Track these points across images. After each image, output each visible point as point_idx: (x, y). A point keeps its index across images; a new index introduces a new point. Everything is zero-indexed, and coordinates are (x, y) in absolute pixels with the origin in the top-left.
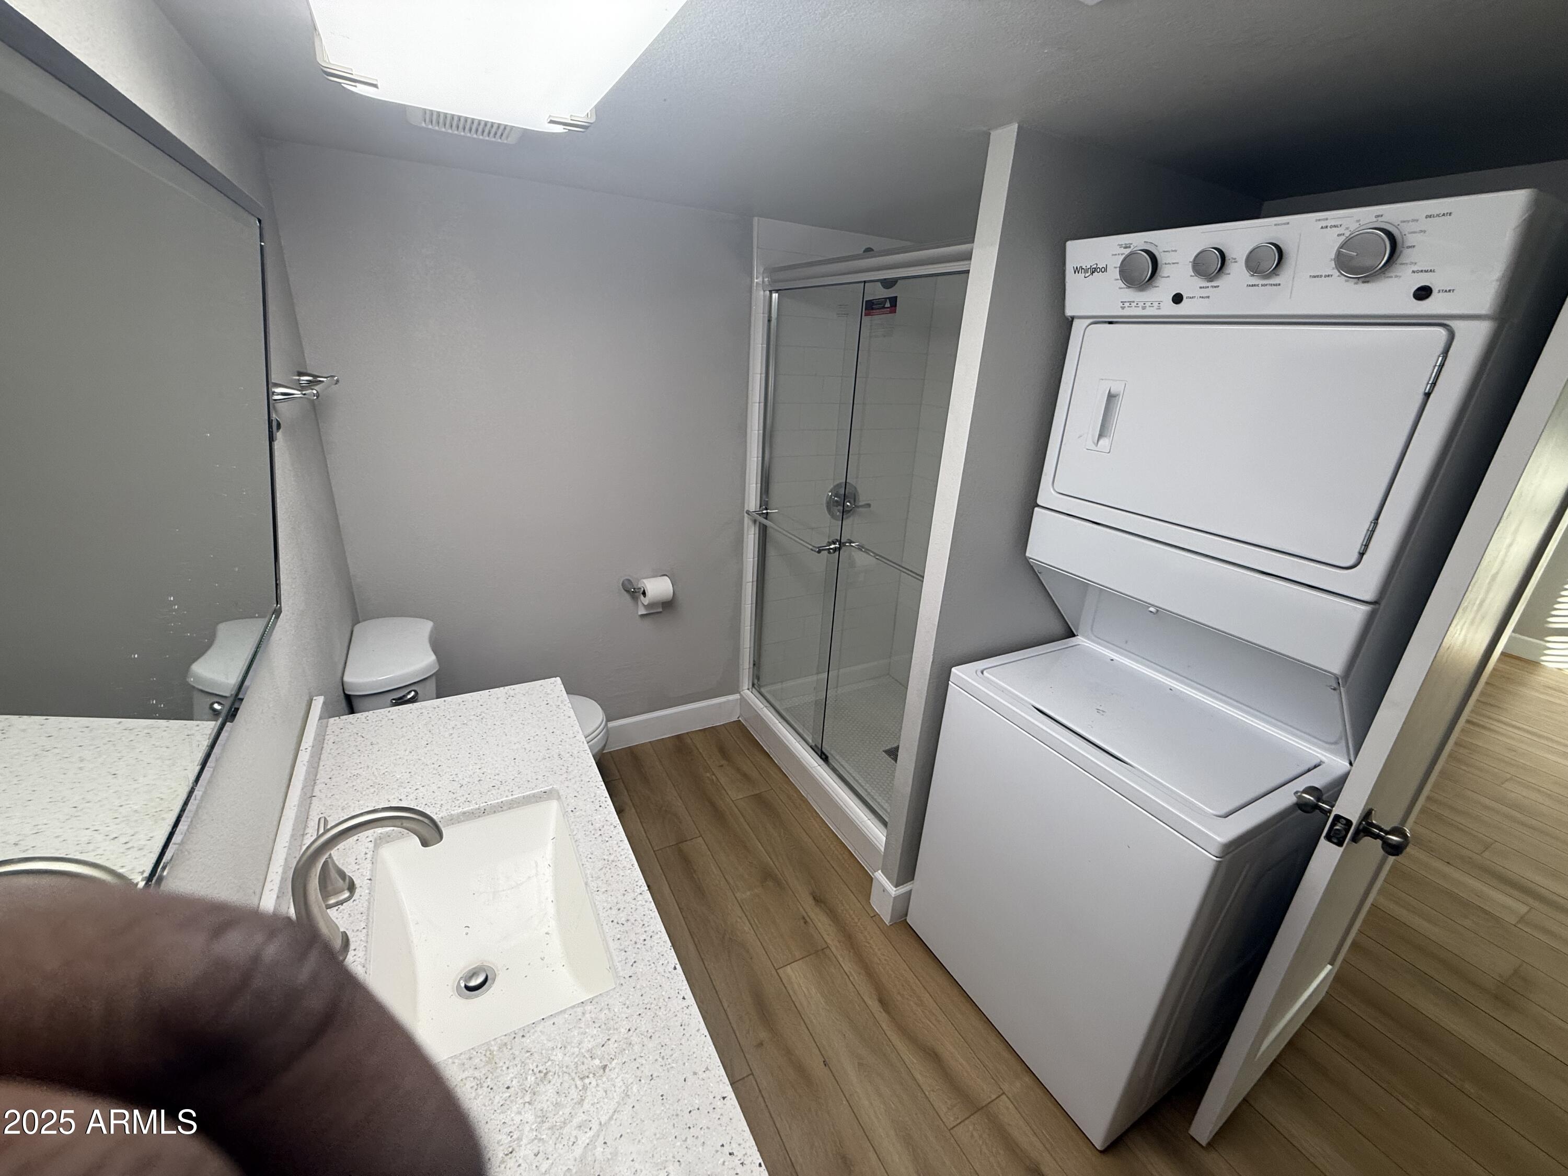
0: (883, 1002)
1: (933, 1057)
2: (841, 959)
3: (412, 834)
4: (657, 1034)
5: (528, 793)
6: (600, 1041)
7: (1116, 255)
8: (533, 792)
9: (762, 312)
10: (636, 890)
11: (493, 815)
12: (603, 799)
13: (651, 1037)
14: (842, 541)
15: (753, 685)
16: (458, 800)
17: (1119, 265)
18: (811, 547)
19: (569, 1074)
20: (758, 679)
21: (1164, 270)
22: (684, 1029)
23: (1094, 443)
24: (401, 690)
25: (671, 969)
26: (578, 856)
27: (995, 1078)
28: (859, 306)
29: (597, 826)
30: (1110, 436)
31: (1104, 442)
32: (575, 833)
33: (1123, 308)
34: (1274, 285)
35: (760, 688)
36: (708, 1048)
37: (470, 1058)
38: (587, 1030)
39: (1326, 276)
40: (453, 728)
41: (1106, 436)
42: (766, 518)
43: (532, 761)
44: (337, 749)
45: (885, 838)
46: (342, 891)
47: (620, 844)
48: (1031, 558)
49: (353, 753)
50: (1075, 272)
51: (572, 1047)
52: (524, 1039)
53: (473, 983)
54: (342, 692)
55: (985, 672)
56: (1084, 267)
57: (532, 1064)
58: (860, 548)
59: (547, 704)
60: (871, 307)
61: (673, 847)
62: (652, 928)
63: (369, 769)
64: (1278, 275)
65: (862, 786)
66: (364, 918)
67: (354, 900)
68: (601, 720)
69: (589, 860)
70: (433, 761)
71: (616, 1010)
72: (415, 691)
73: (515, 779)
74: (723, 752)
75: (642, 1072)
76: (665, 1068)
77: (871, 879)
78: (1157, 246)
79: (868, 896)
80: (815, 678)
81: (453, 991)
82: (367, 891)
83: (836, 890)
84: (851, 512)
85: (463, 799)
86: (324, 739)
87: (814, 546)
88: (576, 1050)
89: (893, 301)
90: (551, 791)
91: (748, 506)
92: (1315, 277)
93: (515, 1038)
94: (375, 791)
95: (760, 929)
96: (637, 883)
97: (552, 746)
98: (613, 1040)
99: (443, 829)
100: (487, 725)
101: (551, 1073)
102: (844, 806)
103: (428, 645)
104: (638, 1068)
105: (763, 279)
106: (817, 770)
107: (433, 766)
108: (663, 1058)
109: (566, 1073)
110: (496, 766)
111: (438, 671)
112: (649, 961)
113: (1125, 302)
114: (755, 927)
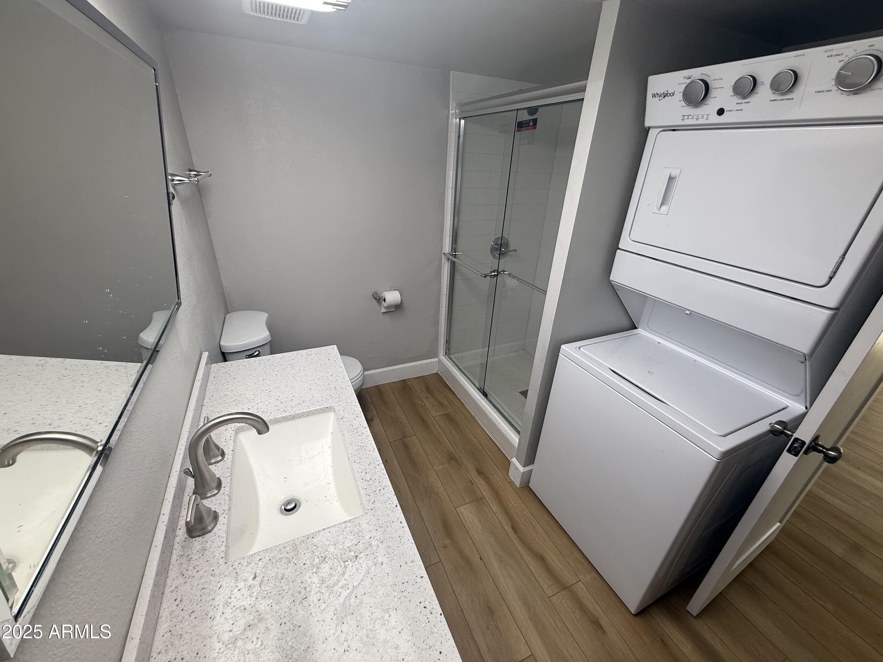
0: (515, 529)
1: (541, 559)
2: (491, 504)
3: (253, 428)
4: (386, 541)
5: (318, 408)
6: (355, 542)
7: (681, 84)
8: (321, 407)
9: (454, 132)
10: (376, 463)
11: (298, 419)
12: (359, 412)
13: (382, 542)
14: (499, 271)
15: (446, 353)
16: (280, 410)
17: (682, 91)
18: (480, 274)
19: (337, 559)
20: (449, 350)
21: (713, 93)
22: (401, 539)
23: (657, 208)
24: (251, 350)
25: (394, 507)
26: (344, 443)
27: (575, 572)
28: (513, 125)
29: (355, 427)
30: (668, 204)
31: (664, 208)
32: (342, 430)
33: (683, 120)
34: (789, 99)
35: (449, 355)
36: (413, 550)
37: (285, 547)
38: (348, 537)
39: (827, 91)
40: (278, 371)
41: (665, 205)
42: (455, 257)
43: (321, 391)
44: (216, 381)
45: (518, 440)
46: (218, 456)
47: (368, 437)
48: (613, 281)
49: (224, 383)
50: (653, 97)
51: (339, 545)
52: (313, 539)
53: (289, 507)
54: (219, 351)
55: (581, 348)
56: (659, 93)
57: (318, 552)
58: (510, 275)
59: (329, 360)
60: (521, 126)
61: (400, 440)
62: (384, 484)
63: (233, 392)
64: (793, 92)
65: (506, 412)
66: (229, 471)
67: (224, 461)
68: (360, 370)
69: (350, 445)
70: (267, 389)
71: (363, 527)
72: (258, 351)
73: (311, 400)
74: (429, 390)
75: (377, 560)
76: (390, 559)
77: (510, 462)
78: (709, 76)
79: (508, 471)
80: (481, 350)
81: (278, 511)
82: (231, 457)
83: (489, 467)
84: (505, 255)
85: (282, 410)
86: (209, 375)
87: (482, 274)
88: (341, 547)
89: (535, 121)
90: (330, 407)
91: (445, 251)
92: (819, 92)
93: (308, 538)
94: (235, 404)
95: (447, 486)
96: (377, 459)
97: (331, 383)
98: (361, 543)
99: (269, 426)
100: (296, 370)
101: (327, 558)
102: (495, 422)
103: (265, 326)
104: (375, 558)
105: (456, 111)
106: (481, 402)
107: (266, 391)
108: (389, 554)
109: (335, 558)
110: (301, 392)
111: (270, 341)
112: (382, 501)
113: (685, 116)
114: (443, 485)
